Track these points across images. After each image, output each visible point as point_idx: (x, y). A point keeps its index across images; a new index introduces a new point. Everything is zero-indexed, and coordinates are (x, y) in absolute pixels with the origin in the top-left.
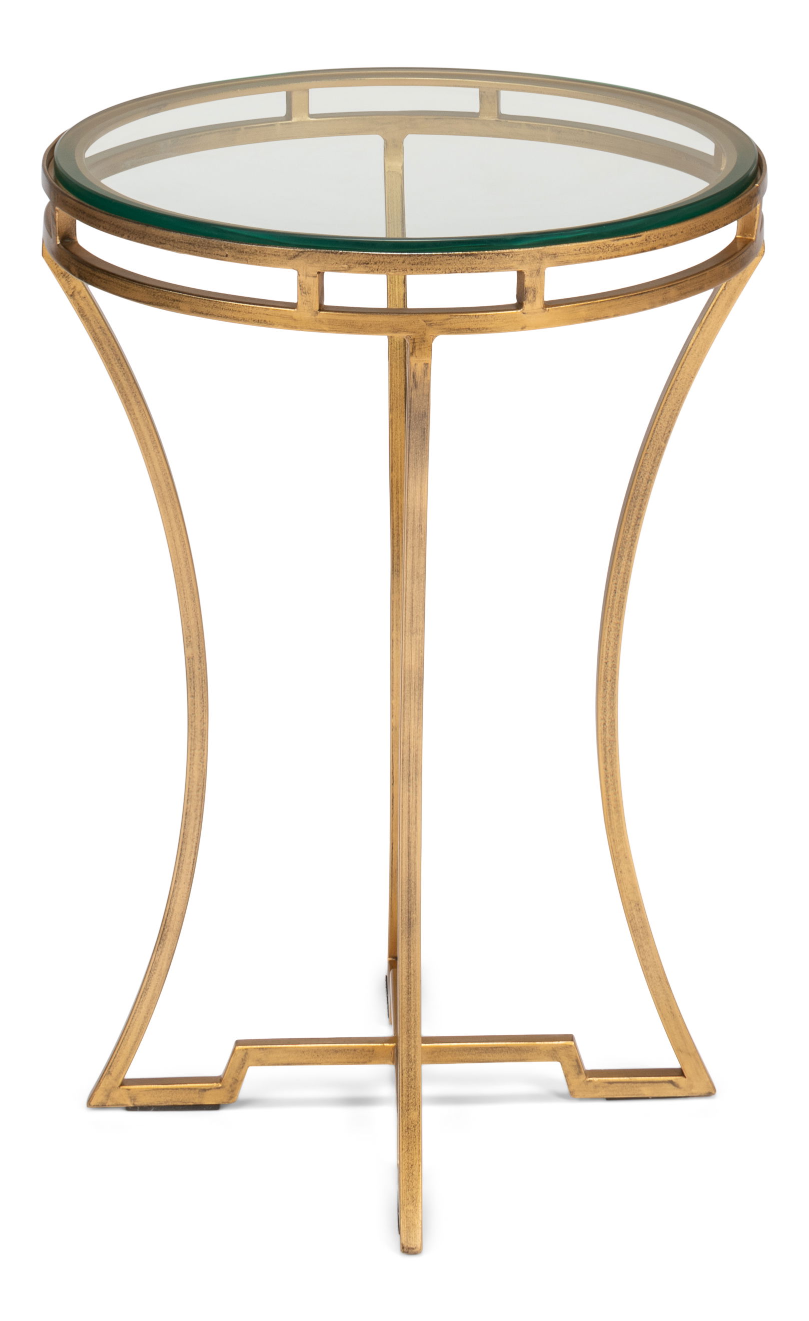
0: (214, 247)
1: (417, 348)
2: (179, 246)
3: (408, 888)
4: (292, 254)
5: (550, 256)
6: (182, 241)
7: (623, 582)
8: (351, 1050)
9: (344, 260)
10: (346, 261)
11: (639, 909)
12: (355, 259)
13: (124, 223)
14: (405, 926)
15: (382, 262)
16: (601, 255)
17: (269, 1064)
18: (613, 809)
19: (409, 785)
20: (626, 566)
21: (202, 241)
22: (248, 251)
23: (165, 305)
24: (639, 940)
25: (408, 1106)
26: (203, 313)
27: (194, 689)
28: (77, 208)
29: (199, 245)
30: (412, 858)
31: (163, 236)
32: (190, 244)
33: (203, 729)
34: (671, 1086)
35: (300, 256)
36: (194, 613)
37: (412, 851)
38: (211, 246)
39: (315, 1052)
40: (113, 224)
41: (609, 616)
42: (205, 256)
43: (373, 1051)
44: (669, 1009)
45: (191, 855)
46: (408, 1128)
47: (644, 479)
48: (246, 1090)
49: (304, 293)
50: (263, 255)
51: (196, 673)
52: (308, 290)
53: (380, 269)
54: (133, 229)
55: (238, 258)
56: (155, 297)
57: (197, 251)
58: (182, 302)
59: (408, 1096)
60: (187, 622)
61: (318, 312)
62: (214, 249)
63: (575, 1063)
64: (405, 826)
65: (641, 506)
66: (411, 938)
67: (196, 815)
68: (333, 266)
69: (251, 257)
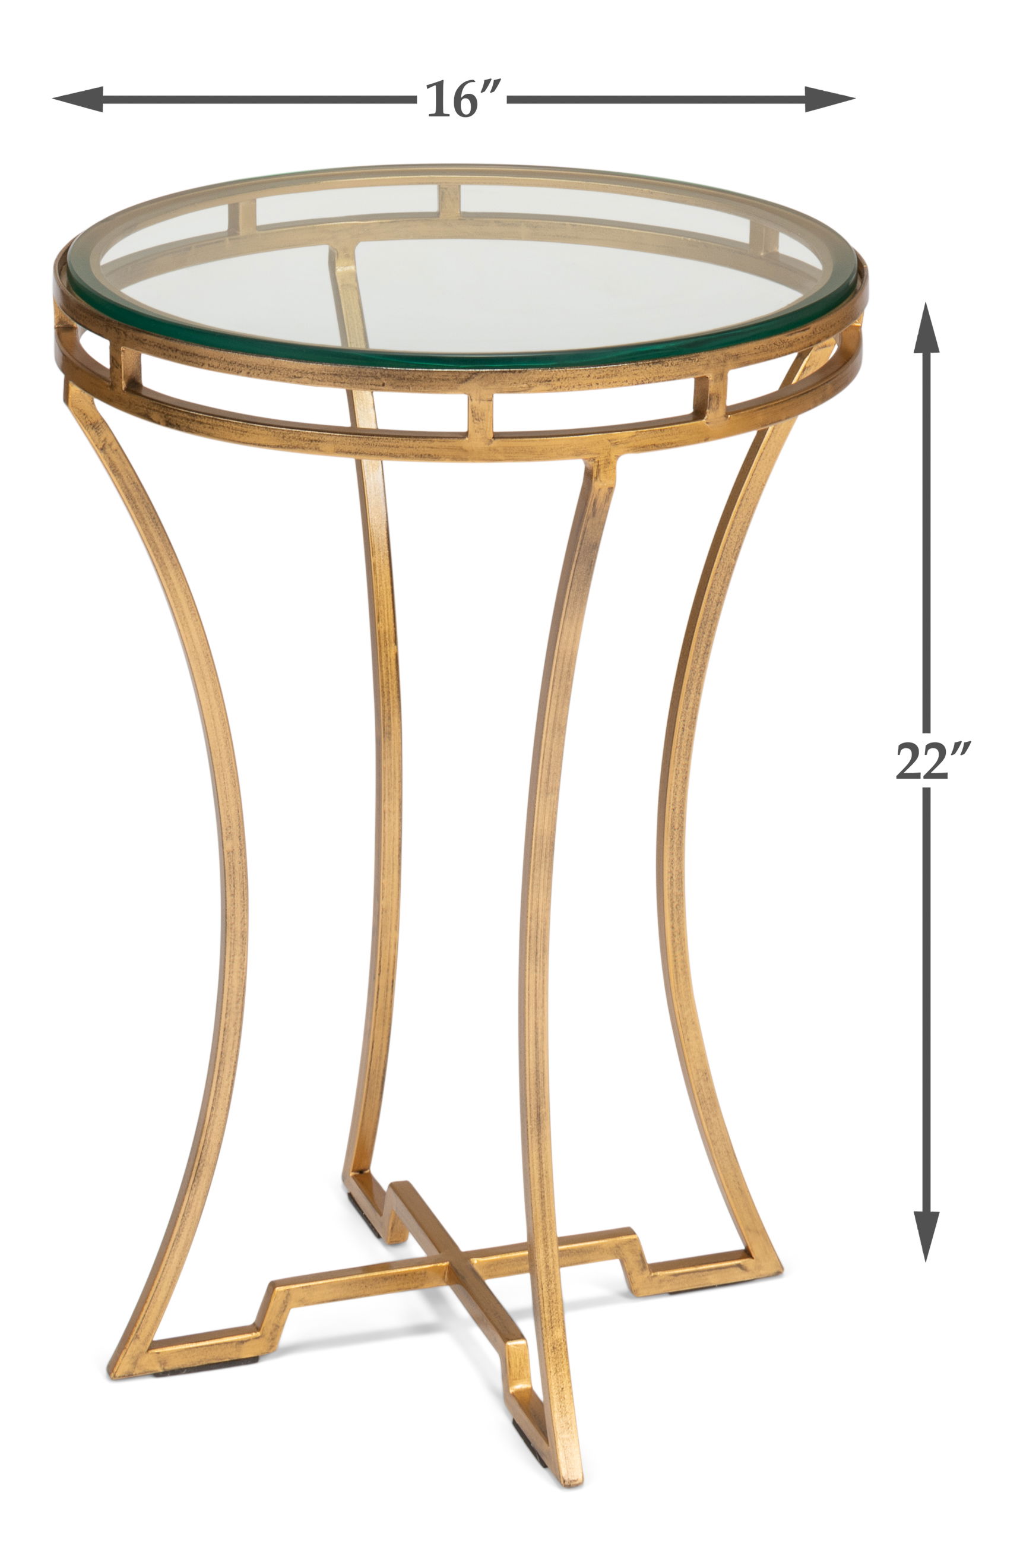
0: (367, 376)
1: (602, 471)
2: (320, 379)
3: (537, 1080)
4: (463, 377)
5: (733, 358)
6: (324, 372)
7: (692, 718)
8: (401, 1275)
9: (524, 379)
10: (526, 380)
11: (707, 1078)
12: (536, 377)
13: (241, 358)
14: (534, 1123)
15: (566, 378)
16: (778, 352)
17: (314, 1303)
18: (680, 971)
19: (536, 965)
20: (694, 700)
21: (351, 370)
22: (411, 377)
23: (299, 448)
24: (707, 1112)
25: (552, 1323)
26: (350, 453)
27: (234, 886)
28: (164, 346)
29: (347, 376)
30: (540, 1045)
31: (298, 368)
32: (336, 375)
33: (243, 932)
34: (738, 1270)
35: (474, 378)
36: (235, 800)
37: (540, 1038)
38: (363, 374)
39: (363, 1283)
40: (224, 360)
41: (677, 758)
43: (425, 1273)
44: (737, 1185)
45: (229, 1076)
46: (554, 1348)
47: (714, 602)
48: (286, 1337)
49: (476, 419)
50: (429, 380)
51: (237, 868)
52: (481, 415)
53: (564, 386)
54: (255, 364)
55: (398, 386)
56: (285, 438)
57: (344, 383)
58: (322, 442)
59: (550, 1312)
60: (227, 811)
61: (493, 439)
62: (367, 378)
63: (639, 1258)
64: (532, 1011)
65: (710, 632)
66: (542, 1136)
67: (235, 1030)
68: (510, 387)
69: (414, 384)
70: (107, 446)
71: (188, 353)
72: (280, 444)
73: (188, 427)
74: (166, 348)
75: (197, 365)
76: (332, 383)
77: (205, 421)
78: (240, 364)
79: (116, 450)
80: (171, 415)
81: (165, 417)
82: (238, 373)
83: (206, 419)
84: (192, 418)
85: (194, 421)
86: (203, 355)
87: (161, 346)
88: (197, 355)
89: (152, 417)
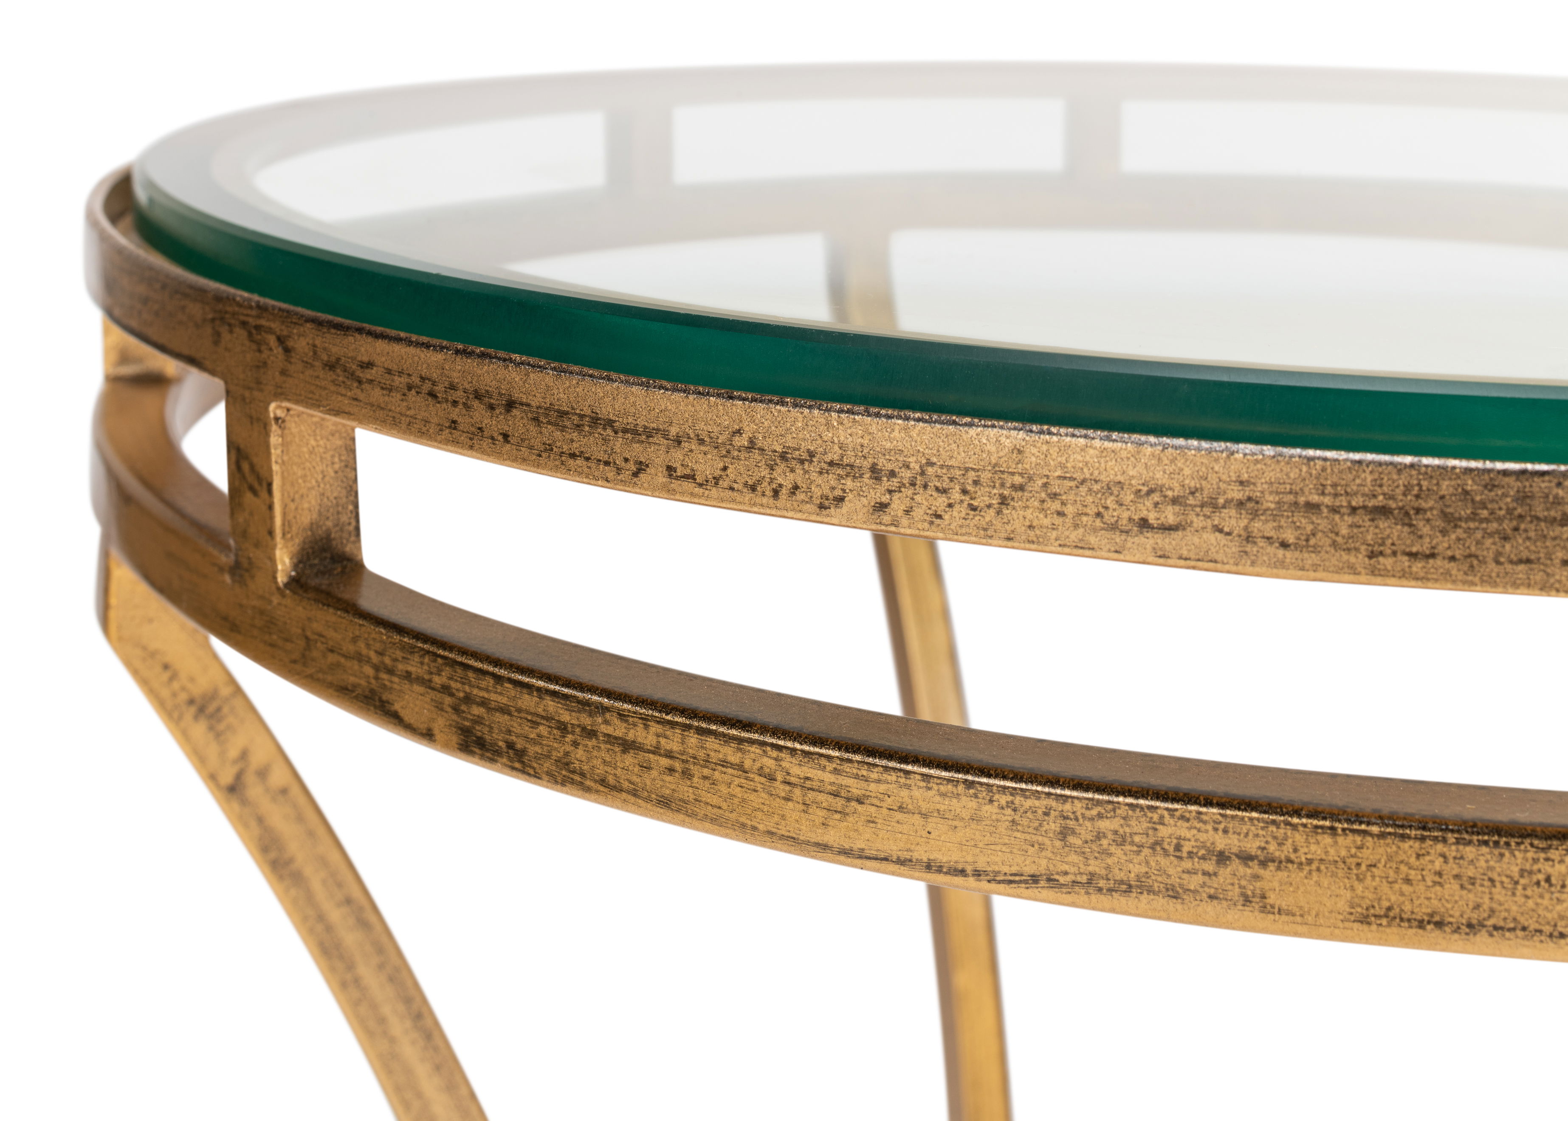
2: (1290, 536)
6: (1315, 498)
13: (842, 435)
23: (1150, 891)
26: (1439, 925)
28: (453, 387)
29: (1444, 515)
31: (1160, 477)
32: (1383, 511)
38: (1539, 510)
40: (752, 445)
42: (1490, 583)
57: (1433, 556)
58: (1281, 864)
70: (250, 778)
71: (562, 414)
72: (1041, 866)
73: (564, 763)
74: (459, 395)
75: (610, 473)
76: (1360, 559)
77: (638, 734)
78: (831, 464)
79: (284, 791)
80: (484, 703)
81: (456, 709)
82: (822, 507)
83: (655, 728)
84: (586, 720)
85: (591, 734)
86: (641, 422)
87: (439, 389)
88: (610, 423)
89: (397, 707)
